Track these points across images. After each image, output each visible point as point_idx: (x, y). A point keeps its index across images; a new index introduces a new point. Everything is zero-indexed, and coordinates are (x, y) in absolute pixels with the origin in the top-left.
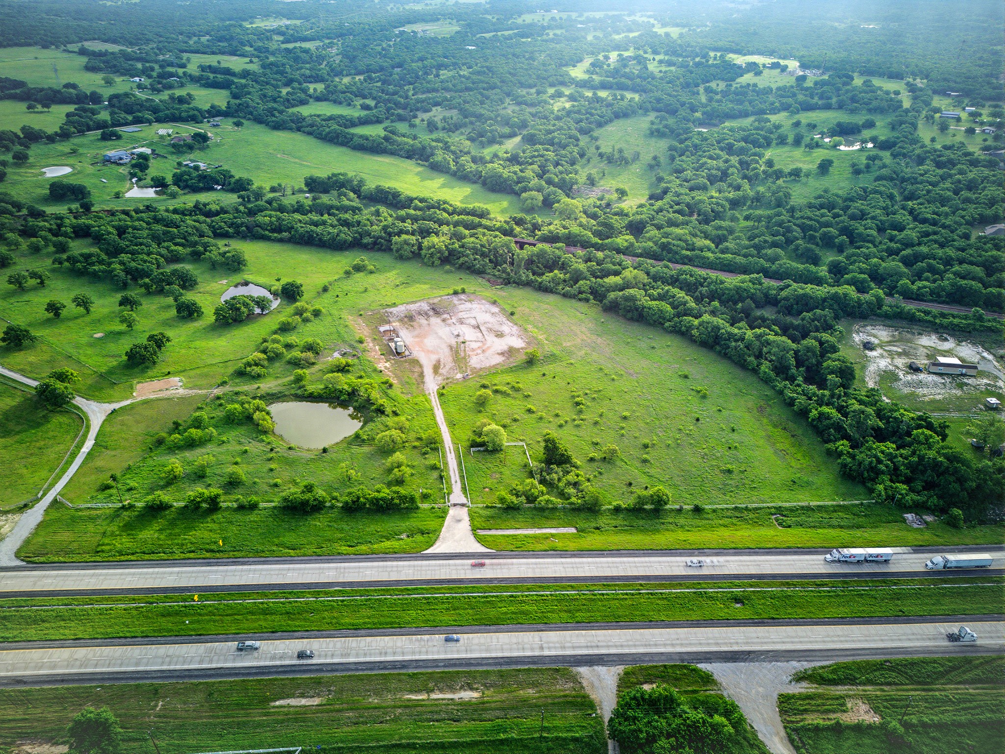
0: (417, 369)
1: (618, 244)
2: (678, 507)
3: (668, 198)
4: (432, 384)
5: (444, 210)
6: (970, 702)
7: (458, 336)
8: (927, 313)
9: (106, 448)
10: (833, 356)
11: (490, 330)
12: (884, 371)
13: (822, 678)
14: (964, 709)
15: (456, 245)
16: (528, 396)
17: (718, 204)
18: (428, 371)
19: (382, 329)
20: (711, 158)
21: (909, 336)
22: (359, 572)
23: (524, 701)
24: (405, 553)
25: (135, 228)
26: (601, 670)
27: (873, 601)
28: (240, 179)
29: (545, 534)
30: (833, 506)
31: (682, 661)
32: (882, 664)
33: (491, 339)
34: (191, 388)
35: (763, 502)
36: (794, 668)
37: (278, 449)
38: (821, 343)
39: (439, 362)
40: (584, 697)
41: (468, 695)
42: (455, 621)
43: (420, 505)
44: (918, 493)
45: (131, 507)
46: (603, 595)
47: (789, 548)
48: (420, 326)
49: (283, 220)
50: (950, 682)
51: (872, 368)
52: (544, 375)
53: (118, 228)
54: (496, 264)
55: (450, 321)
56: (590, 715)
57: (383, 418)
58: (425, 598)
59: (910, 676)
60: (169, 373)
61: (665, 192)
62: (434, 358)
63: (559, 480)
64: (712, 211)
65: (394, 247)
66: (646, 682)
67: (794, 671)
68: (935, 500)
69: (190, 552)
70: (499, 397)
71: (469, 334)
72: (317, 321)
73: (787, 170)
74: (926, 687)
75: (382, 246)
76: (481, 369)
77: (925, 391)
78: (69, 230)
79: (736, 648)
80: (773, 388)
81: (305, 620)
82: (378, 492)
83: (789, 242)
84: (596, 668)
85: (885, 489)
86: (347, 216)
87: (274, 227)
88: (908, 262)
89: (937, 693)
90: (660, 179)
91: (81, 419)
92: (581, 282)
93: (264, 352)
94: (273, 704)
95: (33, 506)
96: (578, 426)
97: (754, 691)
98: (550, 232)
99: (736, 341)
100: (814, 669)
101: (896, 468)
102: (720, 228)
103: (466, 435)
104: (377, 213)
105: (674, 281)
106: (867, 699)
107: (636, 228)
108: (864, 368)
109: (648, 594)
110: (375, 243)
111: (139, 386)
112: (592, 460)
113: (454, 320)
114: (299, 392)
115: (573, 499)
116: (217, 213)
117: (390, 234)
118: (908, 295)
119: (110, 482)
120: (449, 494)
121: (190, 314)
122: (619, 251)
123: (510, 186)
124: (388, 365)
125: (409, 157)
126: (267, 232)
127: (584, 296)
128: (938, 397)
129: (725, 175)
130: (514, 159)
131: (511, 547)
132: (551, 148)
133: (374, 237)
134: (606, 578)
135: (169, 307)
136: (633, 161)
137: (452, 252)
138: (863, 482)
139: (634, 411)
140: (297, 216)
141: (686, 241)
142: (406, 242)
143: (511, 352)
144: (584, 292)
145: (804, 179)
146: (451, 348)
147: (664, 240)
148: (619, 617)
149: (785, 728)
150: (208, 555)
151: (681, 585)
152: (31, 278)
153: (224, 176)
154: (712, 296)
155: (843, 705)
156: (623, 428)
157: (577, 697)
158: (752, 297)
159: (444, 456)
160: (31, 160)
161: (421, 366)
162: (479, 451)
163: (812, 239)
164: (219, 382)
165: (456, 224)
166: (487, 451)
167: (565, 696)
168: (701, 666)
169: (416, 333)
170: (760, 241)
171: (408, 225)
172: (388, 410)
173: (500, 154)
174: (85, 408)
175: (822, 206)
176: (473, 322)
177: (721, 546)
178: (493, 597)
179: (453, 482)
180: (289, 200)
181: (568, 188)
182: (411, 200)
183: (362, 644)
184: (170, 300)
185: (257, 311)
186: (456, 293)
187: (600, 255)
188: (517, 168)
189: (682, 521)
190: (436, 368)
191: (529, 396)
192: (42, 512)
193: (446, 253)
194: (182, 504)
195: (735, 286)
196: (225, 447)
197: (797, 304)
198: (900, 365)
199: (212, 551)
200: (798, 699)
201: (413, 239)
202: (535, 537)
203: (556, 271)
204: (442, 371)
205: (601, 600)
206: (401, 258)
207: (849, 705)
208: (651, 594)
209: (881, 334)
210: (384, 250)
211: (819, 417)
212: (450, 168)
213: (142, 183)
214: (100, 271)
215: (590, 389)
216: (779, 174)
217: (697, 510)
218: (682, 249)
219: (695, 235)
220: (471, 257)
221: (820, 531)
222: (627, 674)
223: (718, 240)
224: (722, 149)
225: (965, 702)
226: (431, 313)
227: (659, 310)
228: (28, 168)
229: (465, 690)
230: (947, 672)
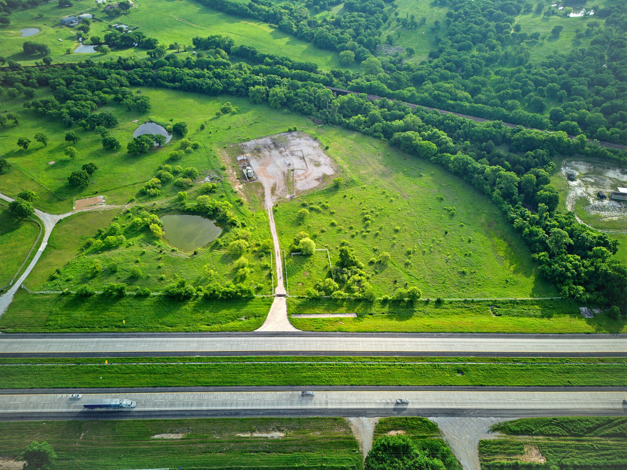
0: (260, 191)
1: (403, 94)
2: (426, 299)
3: (443, 57)
4: (270, 202)
5: (286, 65)
6: (608, 450)
7: (289, 165)
8: (615, 153)
9: (54, 248)
10: (545, 187)
11: (311, 160)
12: (580, 197)
13: (511, 430)
14: (602, 455)
15: (292, 95)
16: (332, 213)
17: (477, 62)
18: (268, 192)
19: (239, 158)
20: (476, 23)
21: (600, 169)
22: (212, 345)
23: (313, 441)
24: (243, 331)
25: (78, 80)
26: (364, 419)
27: (550, 374)
28: (149, 40)
29: (336, 318)
30: (531, 301)
31: (419, 415)
32: (551, 421)
33: (311, 167)
34: (110, 204)
35: (485, 296)
36: (492, 421)
37: (166, 251)
38: (538, 176)
39: (275, 185)
40: (351, 439)
41: (277, 435)
42: (272, 381)
43: (255, 295)
44: (591, 292)
45: (68, 294)
46: (370, 365)
47: (498, 333)
48: (264, 156)
49: (177, 73)
50: (596, 435)
51: (572, 195)
52: (345, 196)
53: (65, 80)
54: (319, 108)
55: (284, 154)
56: (355, 451)
57: (235, 229)
58: (254, 365)
59: (570, 430)
60: (97, 192)
61: (441, 51)
62: (272, 181)
63: (349, 278)
64: (473, 68)
65: (251, 94)
66: (392, 429)
67: (492, 424)
68: (602, 299)
69: (105, 327)
70: (313, 213)
71: (297, 163)
72: (196, 153)
73: (529, 34)
74: (578, 438)
75: (242, 93)
76: (303, 191)
77: (606, 213)
78: (35, 81)
79: (454, 407)
80: (500, 209)
81: (176, 378)
82: (228, 287)
83: (525, 93)
84: (361, 418)
85: (569, 290)
86: (219, 70)
87: (170, 78)
88: (606, 112)
89: (585, 443)
90: (438, 41)
91: (39, 226)
92: (376, 124)
93: (159, 177)
94: (152, 437)
95: (7, 291)
96: (365, 236)
97: (463, 437)
98: (357, 83)
99: (478, 173)
100: (506, 423)
101: (579, 275)
102: (476, 82)
103: (289, 242)
104: (240, 68)
105: (440, 125)
106: (539, 446)
107: (418, 81)
108: (566, 194)
109: (400, 365)
110: (238, 91)
111: (77, 202)
112: (372, 263)
113: (287, 153)
114: (181, 208)
115: (357, 294)
116: (133, 67)
117: (248, 85)
118: (603, 139)
119: (56, 275)
120: (275, 287)
121: (112, 147)
122: (404, 99)
123: (333, 45)
124: (241, 186)
125: (266, 21)
126: (166, 83)
127: (377, 134)
128: (615, 219)
129: (485, 37)
130: (337, 24)
131: (313, 328)
132: (364, 15)
133: (236, 87)
134: (374, 353)
135: (99, 140)
136: (421, 25)
137: (289, 99)
138: (555, 283)
139: (403, 225)
140: (186, 70)
141: (451, 93)
142: (258, 91)
143: (324, 178)
144: (378, 131)
145: (540, 41)
146: (284, 173)
147: (436, 92)
148: (379, 382)
149: (481, 464)
150: (116, 330)
151: (422, 359)
152: (9, 119)
153: (139, 36)
154: (466, 136)
155: (522, 449)
156: (394, 239)
157: (348, 439)
158: (494, 138)
159: (274, 259)
160: (12, 23)
161: (263, 188)
162: (297, 255)
163: (541, 92)
164: (129, 199)
165: (293, 77)
166: (302, 255)
167: (339, 438)
168: (431, 419)
169: (262, 161)
170: (503, 93)
171: (260, 78)
172: (239, 223)
173: (328, 19)
174: (41, 218)
175: (550, 65)
176: (300, 154)
177: (453, 330)
178: (298, 365)
179: (278, 278)
180: (182, 57)
181: (373, 47)
182: (264, 56)
183: (212, 397)
184: (99, 136)
185: (156, 144)
186: (290, 131)
187: (391, 102)
188: (338, 31)
189: (427, 309)
190: (273, 190)
191: (334, 213)
192: (12, 296)
193: (285, 100)
194: (101, 292)
195: (482, 130)
196: (131, 249)
197: (525, 144)
198: (591, 193)
199: (119, 327)
200: (492, 444)
201: (262, 88)
202: (329, 321)
203: (359, 115)
204: (277, 192)
205: (368, 369)
206: (255, 103)
207: (526, 450)
208: (402, 366)
209: (581, 168)
210: (244, 96)
211: (529, 234)
212: (292, 31)
213: (85, 42)
214: (53, 113)
215: (375, 208)
216: (523, 37)
217: (439, 302)
218: (448, 99)
219: (458, 88)
220: (302, 103)
221: (521, 319)
222: (381, 423)
223: (474, 92)
224: (484, 16)
225: (604, 449)
226: (272, 146)
227: (428, 148)
228: (10, 29)
229: (275, 431)
230: (595, 428)
